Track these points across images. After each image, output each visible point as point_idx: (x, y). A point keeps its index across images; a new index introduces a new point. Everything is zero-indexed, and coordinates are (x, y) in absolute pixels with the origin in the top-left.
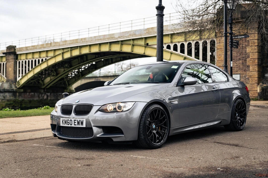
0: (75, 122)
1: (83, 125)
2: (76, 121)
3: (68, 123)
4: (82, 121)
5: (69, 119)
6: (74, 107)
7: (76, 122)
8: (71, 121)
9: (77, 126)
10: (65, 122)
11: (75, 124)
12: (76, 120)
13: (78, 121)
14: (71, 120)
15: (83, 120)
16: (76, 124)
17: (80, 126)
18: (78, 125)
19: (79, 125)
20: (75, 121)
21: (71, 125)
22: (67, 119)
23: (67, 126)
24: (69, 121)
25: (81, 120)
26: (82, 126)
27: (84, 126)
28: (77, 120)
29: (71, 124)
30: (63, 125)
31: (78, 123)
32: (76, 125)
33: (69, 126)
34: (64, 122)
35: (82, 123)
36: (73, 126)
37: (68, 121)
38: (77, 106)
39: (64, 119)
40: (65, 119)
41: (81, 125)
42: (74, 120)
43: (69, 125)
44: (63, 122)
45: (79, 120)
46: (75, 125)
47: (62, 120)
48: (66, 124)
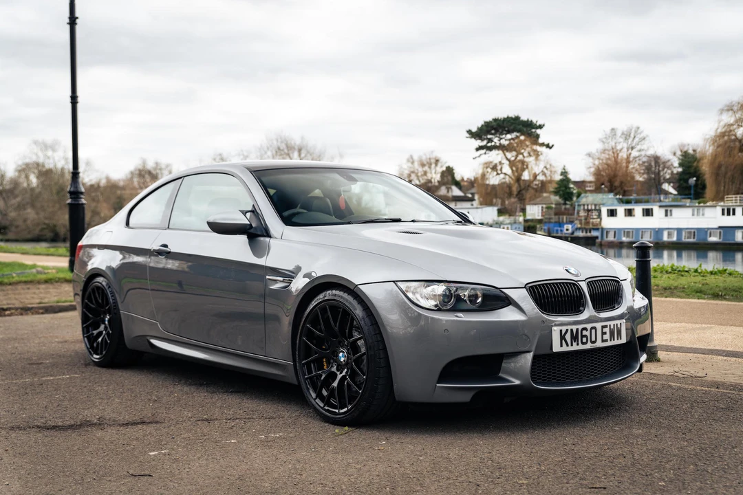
0: (603, 333)
1: (621, 338)
2: (607, 330)
3: (584, 340)
4: (619, 325)
5: (589, 326)
6: (584, 286)
7: (606, 333)
8: (593, 331)
9: (609, 343)
10: (574, 338)
13: (612, 326)
14: (592, 328)
15: (621, 325)
16: (607, 337)
17: (616, 341)
18: (611, 340)
19: (614, 339)
20: (605, 330)
21: (592, 342)
22: (580, 327)
23: (581, 347)
24: (588, 333)
25: (617, 325)
26: (619, 342)
27: (624, 338)
28: (608, 327)
29: (593, 339)
30: (565, 349)
31: (612, 334)
32: (606, 341)
33: (589, 346)
34: (568, 337)
35: (619, 332)
36: (599, 344)
37: (585, 333)
38: (590, 283)
39: (569, 327)
40: (574, 328)
41: (618, 338)
42: (603, 327)
43: (586, 343)
44: (563, 337)
45: (614, 326)
46: (603, 341)
47: (561, 331)
48: (578, 344)
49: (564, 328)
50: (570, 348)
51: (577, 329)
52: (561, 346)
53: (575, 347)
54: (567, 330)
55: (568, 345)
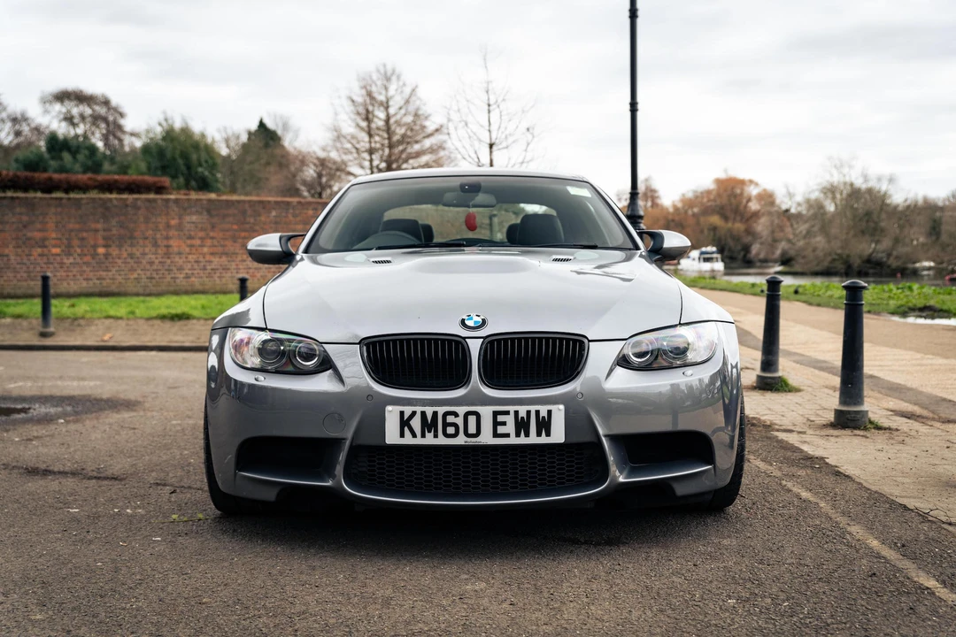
0: (496, 424)
1: (548, 434)
2: (510, 420)
3: (452, 430)
4: (544, 413)
5: (462, 410)
6: (475, 347)
7: (504, 424)
8: (472, 419)
9: (513, 440)
10: (430, 426)
11: (501, 430)
12: (507, 413)
13: (522, 414)
14: (467, 414)
15: (550, 412)
16: (510, 428)
17: (533, 439)
18: (518, 435)
19: (527, 435)
20: (500, 418)
21: (469, 436)
22: (441, 410)
23: (442, 440)
24: (459, 421)
25: (538, 412)
26: (544, 440)
27: (558, 435)
28: (512, 414)
29: (472, 429)
30: (408, 440)
31: (522, 426)
32: (507, 435)
33: (461, 440)
34: (416, 423)
35: (544, 425)
36: (486, 438)
37: (450, 419)
38: (491, 343)
39: (419, 409)
40: (429, 410)
41: (539, 434)
42: (496, 414)
43: (455, 435)
44: (405, 423)
45: (529, 413)
46: (496, 435)
47: (402, 413)
48: (436, 436)
49: (408, 410)
50: (419, 441)
51: (435, 414)
52: (402, 435)
53: (429, 440)
54: (414, 413)
55: (414, 435)
